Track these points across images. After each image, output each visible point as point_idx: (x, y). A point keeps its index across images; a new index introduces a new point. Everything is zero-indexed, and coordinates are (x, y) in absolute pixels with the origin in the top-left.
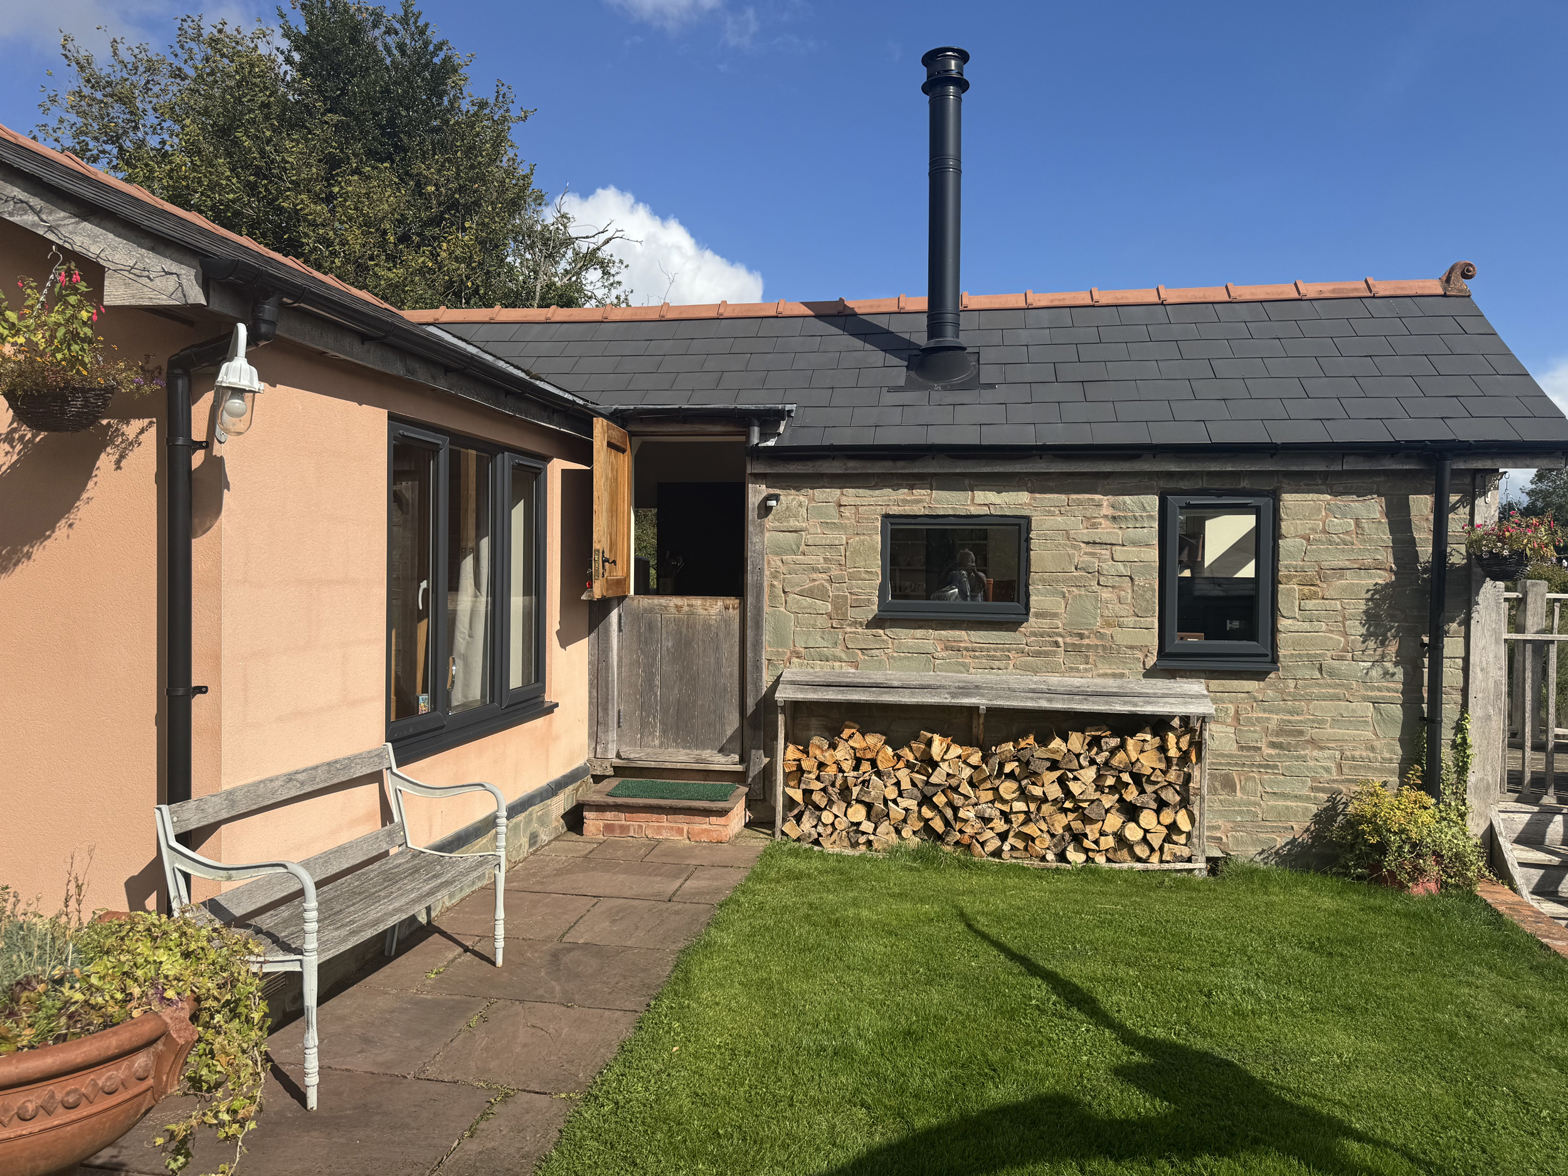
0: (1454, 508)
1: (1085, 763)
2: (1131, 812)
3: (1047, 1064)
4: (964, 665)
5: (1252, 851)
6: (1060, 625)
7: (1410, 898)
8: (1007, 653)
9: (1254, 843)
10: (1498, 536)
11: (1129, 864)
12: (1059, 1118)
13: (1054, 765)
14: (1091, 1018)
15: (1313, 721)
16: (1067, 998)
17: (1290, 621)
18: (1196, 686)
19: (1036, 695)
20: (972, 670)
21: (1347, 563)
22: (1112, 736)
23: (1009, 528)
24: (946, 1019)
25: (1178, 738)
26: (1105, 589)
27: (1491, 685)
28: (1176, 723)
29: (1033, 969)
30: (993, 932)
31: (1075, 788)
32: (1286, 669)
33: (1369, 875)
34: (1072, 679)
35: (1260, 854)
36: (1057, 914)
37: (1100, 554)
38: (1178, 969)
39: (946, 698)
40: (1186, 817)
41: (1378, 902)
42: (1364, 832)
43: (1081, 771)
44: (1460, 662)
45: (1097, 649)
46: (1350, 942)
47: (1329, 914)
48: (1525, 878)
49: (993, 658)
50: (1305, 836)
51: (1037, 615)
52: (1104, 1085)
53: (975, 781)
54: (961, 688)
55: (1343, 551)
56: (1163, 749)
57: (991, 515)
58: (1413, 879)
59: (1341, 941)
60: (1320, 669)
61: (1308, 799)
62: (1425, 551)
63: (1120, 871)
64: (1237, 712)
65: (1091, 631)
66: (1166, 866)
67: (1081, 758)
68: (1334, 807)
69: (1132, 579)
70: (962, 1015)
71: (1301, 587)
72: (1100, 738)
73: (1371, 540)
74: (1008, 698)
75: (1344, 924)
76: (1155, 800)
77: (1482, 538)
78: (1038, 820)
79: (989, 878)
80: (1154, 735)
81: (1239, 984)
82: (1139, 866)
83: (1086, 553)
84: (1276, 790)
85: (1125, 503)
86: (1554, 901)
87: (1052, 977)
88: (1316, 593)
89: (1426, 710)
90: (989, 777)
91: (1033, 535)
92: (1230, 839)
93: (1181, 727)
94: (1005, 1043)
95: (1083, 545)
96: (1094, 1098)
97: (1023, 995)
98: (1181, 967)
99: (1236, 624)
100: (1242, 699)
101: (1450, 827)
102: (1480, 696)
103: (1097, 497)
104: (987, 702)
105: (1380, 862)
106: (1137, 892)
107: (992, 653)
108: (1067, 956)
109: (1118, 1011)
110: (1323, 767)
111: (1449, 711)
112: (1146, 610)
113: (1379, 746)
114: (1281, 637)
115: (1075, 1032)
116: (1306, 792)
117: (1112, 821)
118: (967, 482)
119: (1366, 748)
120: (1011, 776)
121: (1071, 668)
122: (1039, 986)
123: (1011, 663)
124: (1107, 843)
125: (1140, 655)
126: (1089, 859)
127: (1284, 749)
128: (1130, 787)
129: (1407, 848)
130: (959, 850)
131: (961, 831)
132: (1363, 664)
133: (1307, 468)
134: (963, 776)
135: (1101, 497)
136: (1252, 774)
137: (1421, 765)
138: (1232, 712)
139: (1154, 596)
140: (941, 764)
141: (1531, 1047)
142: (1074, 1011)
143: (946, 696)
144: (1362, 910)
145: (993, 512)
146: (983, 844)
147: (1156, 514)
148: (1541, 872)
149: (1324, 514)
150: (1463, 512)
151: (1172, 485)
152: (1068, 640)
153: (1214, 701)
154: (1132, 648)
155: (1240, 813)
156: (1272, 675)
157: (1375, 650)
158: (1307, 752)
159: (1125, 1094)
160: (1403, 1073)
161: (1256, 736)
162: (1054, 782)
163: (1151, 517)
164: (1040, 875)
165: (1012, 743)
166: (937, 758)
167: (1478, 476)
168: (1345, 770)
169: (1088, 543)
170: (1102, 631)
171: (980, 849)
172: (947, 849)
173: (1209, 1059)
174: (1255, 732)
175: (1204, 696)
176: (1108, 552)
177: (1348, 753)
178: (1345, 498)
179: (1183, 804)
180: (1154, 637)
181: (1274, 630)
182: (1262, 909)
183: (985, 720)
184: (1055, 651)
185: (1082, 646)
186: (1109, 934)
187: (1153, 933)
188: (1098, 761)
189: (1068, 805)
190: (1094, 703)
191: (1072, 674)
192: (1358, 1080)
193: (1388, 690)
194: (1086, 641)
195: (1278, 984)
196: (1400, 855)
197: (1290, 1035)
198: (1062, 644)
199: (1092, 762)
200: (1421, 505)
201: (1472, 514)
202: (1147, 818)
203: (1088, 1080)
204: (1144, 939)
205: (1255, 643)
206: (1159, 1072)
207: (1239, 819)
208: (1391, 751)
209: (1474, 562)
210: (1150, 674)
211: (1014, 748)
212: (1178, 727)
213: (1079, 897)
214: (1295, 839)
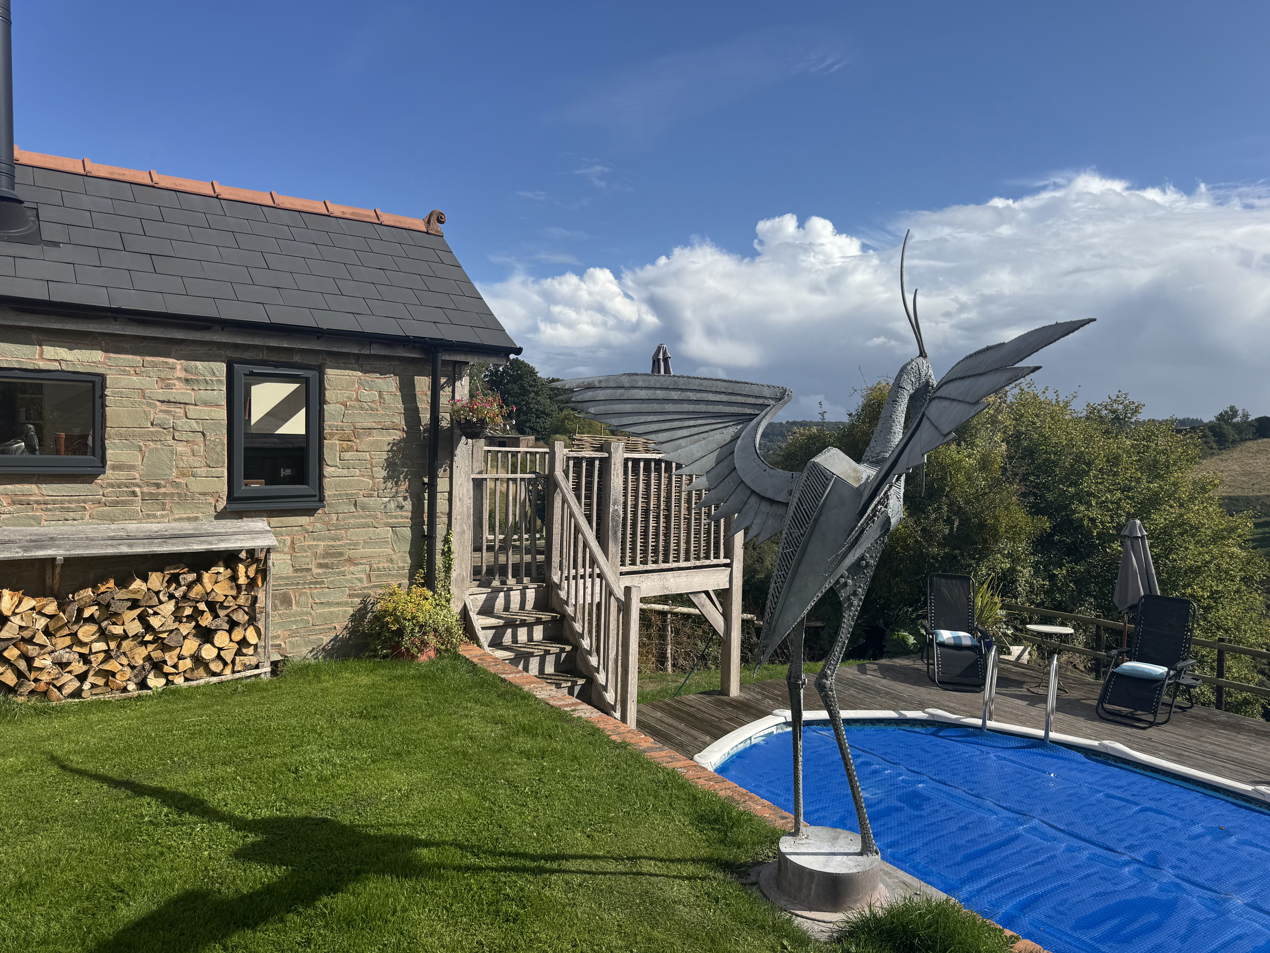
0: (443, 388)
1: (163, 598)
2: (206, 635)
3: (172, 869)
4: (34, 518)
5: (305, 651)
6: (138, 476)
7: (419, 665)
8: (83, 505)
9: (306, 644)
10: (470, 408)
11: (206, 680)
12: (194, 912)
13: (135, 604)
14: (203, 818)
15: (350, 544)
16: (177, 807)
17: (333, 469)
18: (260, 524)
19: (116, 541)
20: (43, 522)
21: (374, 424)
22: (189, 572)
23: (83, 384)
24: (60, 860)
25: (247, 568)
26: (180, 444)
27: (465, 509)
28: (243, 555)
29: (139, 790)
30: (90, 767)
31: (155, 622)
32: (330, 506)
33: (392, 653)
34: (150, 525)
35: (311, 652)
36: (149, 736)
37: (175, 412)
38: (267, 757)
39: (17, 552)
40: (254, 632)
41: (399, 672)
42: (388, 623)
43: (161, 607)
44: (446, 494)
45: (173, 497)
46: (387, 705)
47: (368, 688)
48: (485, 637)
49: (68, 510)
50: (344, 632)
51: (114, 468)
52: (228, 870)
53: (51, 629)
54: (33, 541)
55: (371, 415)
56: (234, 578)
57: (63, 371)
58: (420, 651)
59: (381, 706)
60: (355, 505)
61: (346, 604)
62: (425, 417)
63: (198, 687)
64: (292, 542)
65: (168, 481)
66: (237, 675)
67: (161, 595)
68: (365, 607)
69: (203, 434)
70: (76, 851)
71: (341, 442)
72: (179, 574)
73: (389, 408)
74: (87, 547)
75: (379, 693)
76: (227, 622)
77: (461, 409)
78: (118, 656)
79: (71, 718)
80: (226, 567)
81: (316, 757)
82: (215, 679)
83: (161, 411)
84: (323, 600)
85: (196, 368)
86: (501, 649)
87: (159, 792)
88: (352, 447)
89: (426, 530)
90: (66, 624)
91: (108, 392)
92: (288, 644)
93: (247, 558)
94: (127, 863)
95: (158, 404)
96: (222, 884)
97: (136, 816)
98: (269, 755)
99: (288, 472)
100: (297, 531)
101: (442, 610)
102: (459, 517)
103: (171, 360)
104: (65, 553)
105: (398, 642)
106: (216, 701)
107: (67, 505)
108: (169, 771)
109: (226, 805)
110: (357, 579)
111: (441, 530)
112: (217, 462)
113: (396, 559)
114: (326, 481)
115: (191, 834)
116: (345, 599)
117: (189, 645)
118: (34, 336)
119: (387, 561)
120: (91, 619)
121: (148, 515)
122: (149, 804)
123: (87, 514)
124: (185, 665)
125: (212, 500)
126: (168, 682)
127: (329, 568)
128: (205, 613)
129: (417, 629)
130: (34, 699)
131: (36, 680)
132: (385, 499)
133: (344, 350)
134: (37, 627)
135: (175, 361)
136: (304, 590)
137: (423, 569)
138: (288, 542)
139: (223, 449)
140: (12, 618)
141: (510, 748)
142: (187, 816)
143: (17, 550)
144: (390, 680)
145: (64, 368)
146: (60, 689)
147: (224, 379)
148: (493, 631)
149: (357, 386)
150: (448, 390)
151: (237, 355)
152: (145, 490)
153: (276, 535)
154: (204, 494)
155: (295, 622)
156: (320, 511)
157: (391, 489)
158: (346, 568)
159: (248, 871)
160: (442, 789)
161: (308, 560)
162: (134, 619)
163: (219, 381)
164: (122, 705)
165: (90, 589)
166: (7, 612)
167: (457, 366)
168: (373, 579)
169: (163, 402)
170: (177, 480)
171: (58, 693)
172: (20, 699)
173: (309, 822)
174: (307, 557)
175: (268, 531)
176: (182, 411)
177: (375, 566)
178: (372, 375)
179: (251, 622)
180: (224, 484)
181: (321, 476)
182: (320, 694)
183: (61, 570)
184: (132, 501)
185: (158, 494)
186: (202, 743)
187: (240, 733)
188: (177, 594)
189: (148, 638)
190: (173, 544)
191: (149, 521)
192: (417, 803)
193: (402, 517)
194: (162, 490)
195: (345, 749)
196: (412, 636)
197: (363, 786)
198: (139, 494)
199: (171, 597)
200: (423, 383)
201: (453, 392)
202: (221, 639)
203: (213, 870)
204: (233, 739)
205: (307, 487)
206: (272, 845)
207: (295, 627)
208: (404, 561)
209: (455, 425)
210: (220, 516)
211: (94, 593)
212: (244, 558)
213: (166, 717)
214: (337, 636)
